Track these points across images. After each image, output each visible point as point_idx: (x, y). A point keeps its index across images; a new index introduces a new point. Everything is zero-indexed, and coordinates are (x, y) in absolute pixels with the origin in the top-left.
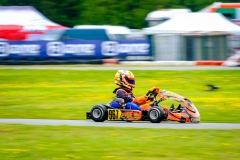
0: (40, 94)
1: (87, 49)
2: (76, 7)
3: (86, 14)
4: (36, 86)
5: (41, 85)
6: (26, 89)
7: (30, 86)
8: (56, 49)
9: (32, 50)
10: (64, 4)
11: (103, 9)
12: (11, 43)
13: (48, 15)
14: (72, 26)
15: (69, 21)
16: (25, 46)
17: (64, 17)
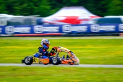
0: (88, 51)
1: (111, 28)
2: (105, 7)
3: (111, 10)
4: (85, 47)
5: (88, 47)
6: (80, 49)
7: (83, 47)
8: (96, 28)
9: (83, 29)
10: (99, 5)
11: (119, 8)
12: (72, 26)
13: (91, 11)
14: (103, 17)
15: (102, 14)
16: (79, 27)
17: (99, 12)
